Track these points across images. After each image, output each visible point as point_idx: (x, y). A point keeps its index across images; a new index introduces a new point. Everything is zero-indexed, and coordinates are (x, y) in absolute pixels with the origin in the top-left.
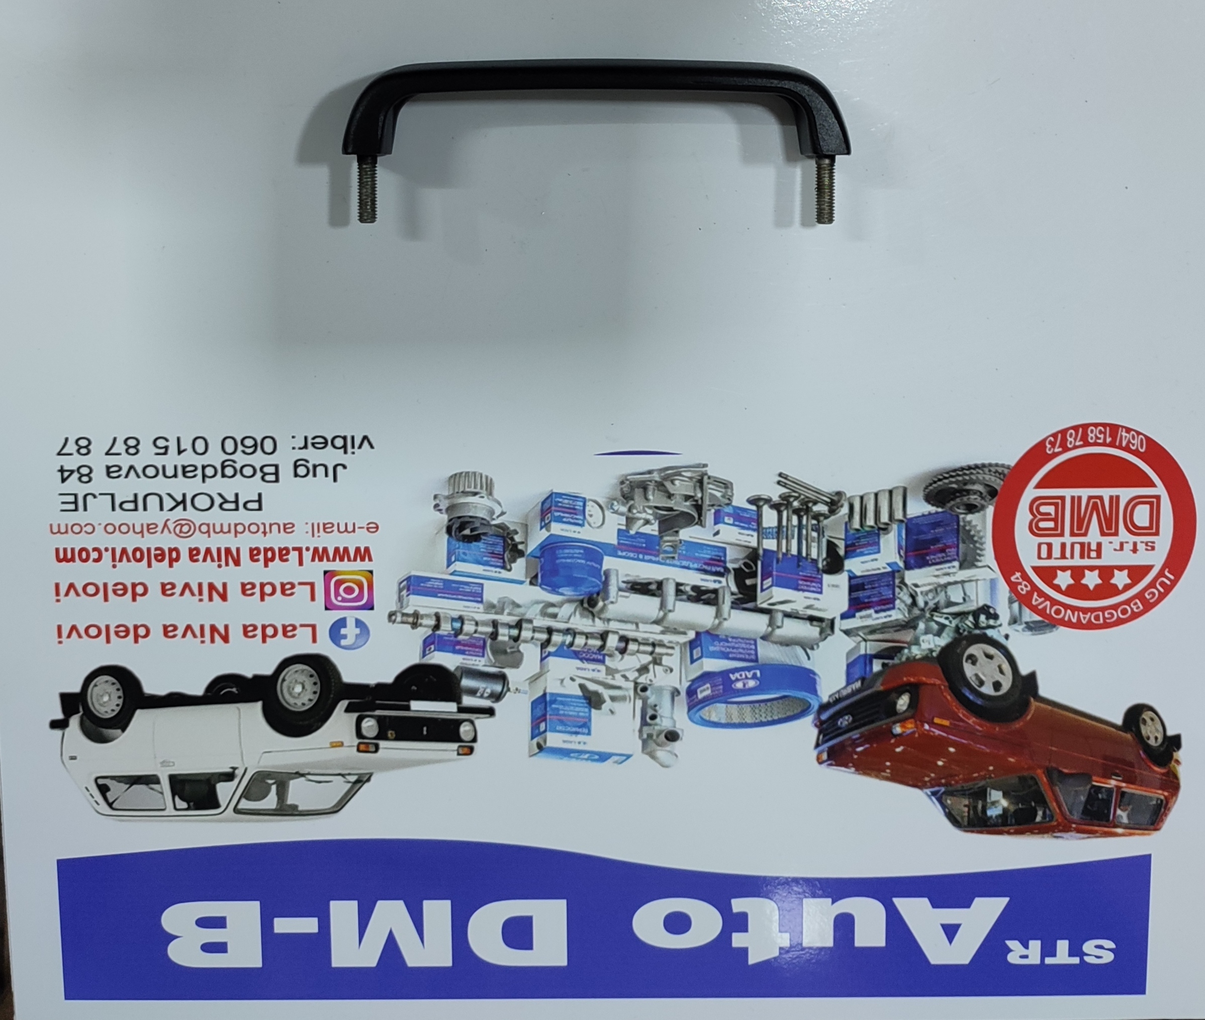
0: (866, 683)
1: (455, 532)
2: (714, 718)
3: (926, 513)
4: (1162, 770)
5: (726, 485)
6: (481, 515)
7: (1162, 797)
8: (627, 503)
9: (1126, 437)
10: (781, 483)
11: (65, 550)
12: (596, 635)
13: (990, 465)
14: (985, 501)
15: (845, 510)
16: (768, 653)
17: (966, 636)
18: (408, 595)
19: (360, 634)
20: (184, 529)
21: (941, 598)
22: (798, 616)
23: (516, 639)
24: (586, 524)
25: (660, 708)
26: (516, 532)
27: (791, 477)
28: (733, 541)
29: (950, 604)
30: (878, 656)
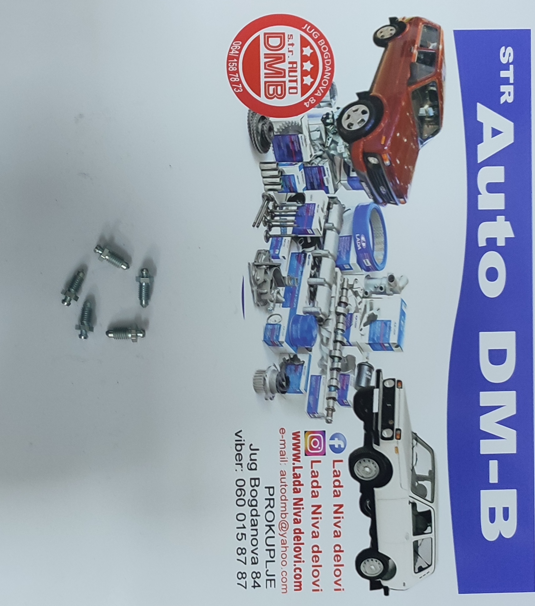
0: (362, 180)
1: (284, 389)
2: (381, 257)
3: (273, 152)
4: (408, 26)
5: (259, 253)
6: (275, 376)
7: (423, 25)
8: (268, 303)
9: (234, 51)
10: (258, 225)
11: (295, 586)
12: (337, 318)
13: (248, 120)
14: (267, 122)
15: (272, 193)
16: (346, 230)
17: (338, 129)
18: (318, 414)
19: (338, 438)
20: (284, 526)
21: (318, 143)
22: (327, 216)
23: (340, 358)
24: (280, 323)
25: (377, 285)
26: (284, 359)
27: (255, 221)
28: (287, 250)
29: (321, 138)
30: (348, 174)
